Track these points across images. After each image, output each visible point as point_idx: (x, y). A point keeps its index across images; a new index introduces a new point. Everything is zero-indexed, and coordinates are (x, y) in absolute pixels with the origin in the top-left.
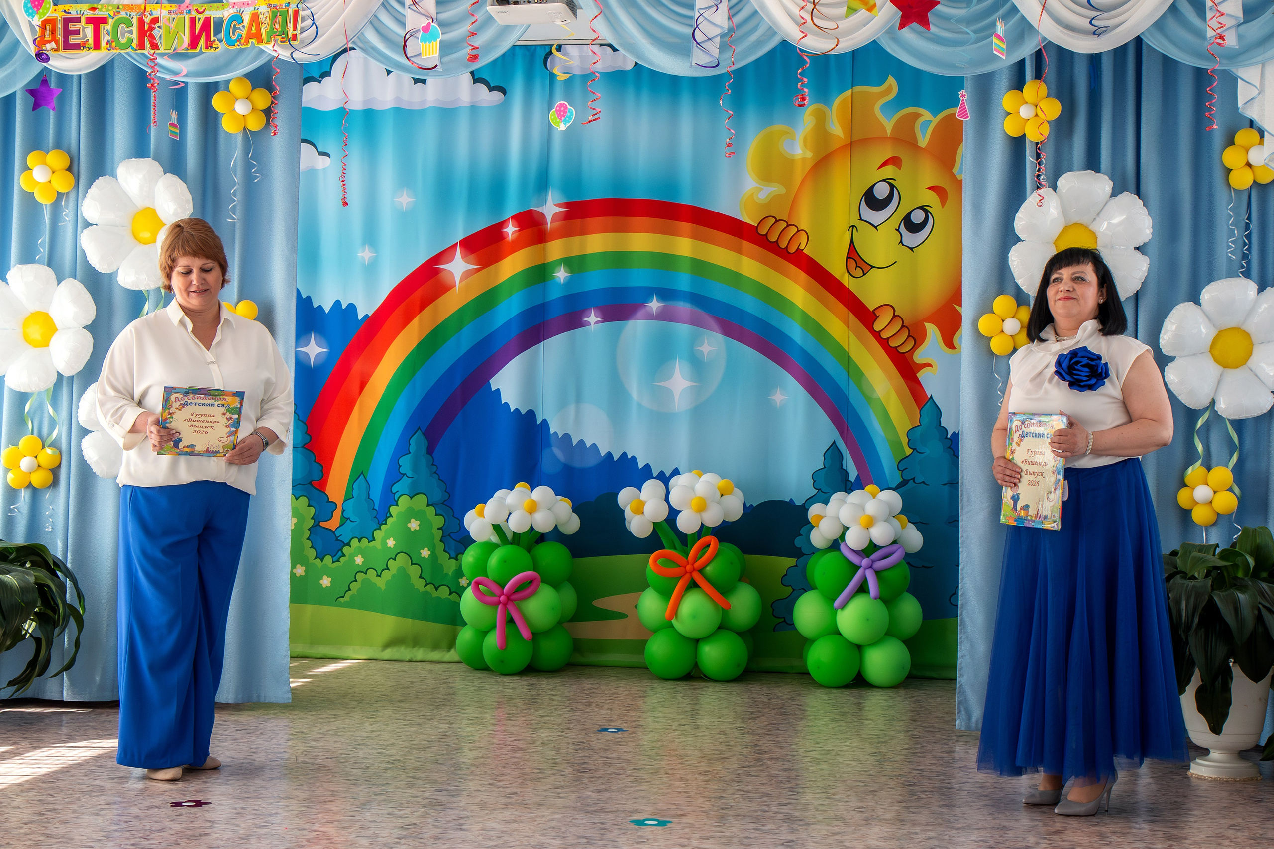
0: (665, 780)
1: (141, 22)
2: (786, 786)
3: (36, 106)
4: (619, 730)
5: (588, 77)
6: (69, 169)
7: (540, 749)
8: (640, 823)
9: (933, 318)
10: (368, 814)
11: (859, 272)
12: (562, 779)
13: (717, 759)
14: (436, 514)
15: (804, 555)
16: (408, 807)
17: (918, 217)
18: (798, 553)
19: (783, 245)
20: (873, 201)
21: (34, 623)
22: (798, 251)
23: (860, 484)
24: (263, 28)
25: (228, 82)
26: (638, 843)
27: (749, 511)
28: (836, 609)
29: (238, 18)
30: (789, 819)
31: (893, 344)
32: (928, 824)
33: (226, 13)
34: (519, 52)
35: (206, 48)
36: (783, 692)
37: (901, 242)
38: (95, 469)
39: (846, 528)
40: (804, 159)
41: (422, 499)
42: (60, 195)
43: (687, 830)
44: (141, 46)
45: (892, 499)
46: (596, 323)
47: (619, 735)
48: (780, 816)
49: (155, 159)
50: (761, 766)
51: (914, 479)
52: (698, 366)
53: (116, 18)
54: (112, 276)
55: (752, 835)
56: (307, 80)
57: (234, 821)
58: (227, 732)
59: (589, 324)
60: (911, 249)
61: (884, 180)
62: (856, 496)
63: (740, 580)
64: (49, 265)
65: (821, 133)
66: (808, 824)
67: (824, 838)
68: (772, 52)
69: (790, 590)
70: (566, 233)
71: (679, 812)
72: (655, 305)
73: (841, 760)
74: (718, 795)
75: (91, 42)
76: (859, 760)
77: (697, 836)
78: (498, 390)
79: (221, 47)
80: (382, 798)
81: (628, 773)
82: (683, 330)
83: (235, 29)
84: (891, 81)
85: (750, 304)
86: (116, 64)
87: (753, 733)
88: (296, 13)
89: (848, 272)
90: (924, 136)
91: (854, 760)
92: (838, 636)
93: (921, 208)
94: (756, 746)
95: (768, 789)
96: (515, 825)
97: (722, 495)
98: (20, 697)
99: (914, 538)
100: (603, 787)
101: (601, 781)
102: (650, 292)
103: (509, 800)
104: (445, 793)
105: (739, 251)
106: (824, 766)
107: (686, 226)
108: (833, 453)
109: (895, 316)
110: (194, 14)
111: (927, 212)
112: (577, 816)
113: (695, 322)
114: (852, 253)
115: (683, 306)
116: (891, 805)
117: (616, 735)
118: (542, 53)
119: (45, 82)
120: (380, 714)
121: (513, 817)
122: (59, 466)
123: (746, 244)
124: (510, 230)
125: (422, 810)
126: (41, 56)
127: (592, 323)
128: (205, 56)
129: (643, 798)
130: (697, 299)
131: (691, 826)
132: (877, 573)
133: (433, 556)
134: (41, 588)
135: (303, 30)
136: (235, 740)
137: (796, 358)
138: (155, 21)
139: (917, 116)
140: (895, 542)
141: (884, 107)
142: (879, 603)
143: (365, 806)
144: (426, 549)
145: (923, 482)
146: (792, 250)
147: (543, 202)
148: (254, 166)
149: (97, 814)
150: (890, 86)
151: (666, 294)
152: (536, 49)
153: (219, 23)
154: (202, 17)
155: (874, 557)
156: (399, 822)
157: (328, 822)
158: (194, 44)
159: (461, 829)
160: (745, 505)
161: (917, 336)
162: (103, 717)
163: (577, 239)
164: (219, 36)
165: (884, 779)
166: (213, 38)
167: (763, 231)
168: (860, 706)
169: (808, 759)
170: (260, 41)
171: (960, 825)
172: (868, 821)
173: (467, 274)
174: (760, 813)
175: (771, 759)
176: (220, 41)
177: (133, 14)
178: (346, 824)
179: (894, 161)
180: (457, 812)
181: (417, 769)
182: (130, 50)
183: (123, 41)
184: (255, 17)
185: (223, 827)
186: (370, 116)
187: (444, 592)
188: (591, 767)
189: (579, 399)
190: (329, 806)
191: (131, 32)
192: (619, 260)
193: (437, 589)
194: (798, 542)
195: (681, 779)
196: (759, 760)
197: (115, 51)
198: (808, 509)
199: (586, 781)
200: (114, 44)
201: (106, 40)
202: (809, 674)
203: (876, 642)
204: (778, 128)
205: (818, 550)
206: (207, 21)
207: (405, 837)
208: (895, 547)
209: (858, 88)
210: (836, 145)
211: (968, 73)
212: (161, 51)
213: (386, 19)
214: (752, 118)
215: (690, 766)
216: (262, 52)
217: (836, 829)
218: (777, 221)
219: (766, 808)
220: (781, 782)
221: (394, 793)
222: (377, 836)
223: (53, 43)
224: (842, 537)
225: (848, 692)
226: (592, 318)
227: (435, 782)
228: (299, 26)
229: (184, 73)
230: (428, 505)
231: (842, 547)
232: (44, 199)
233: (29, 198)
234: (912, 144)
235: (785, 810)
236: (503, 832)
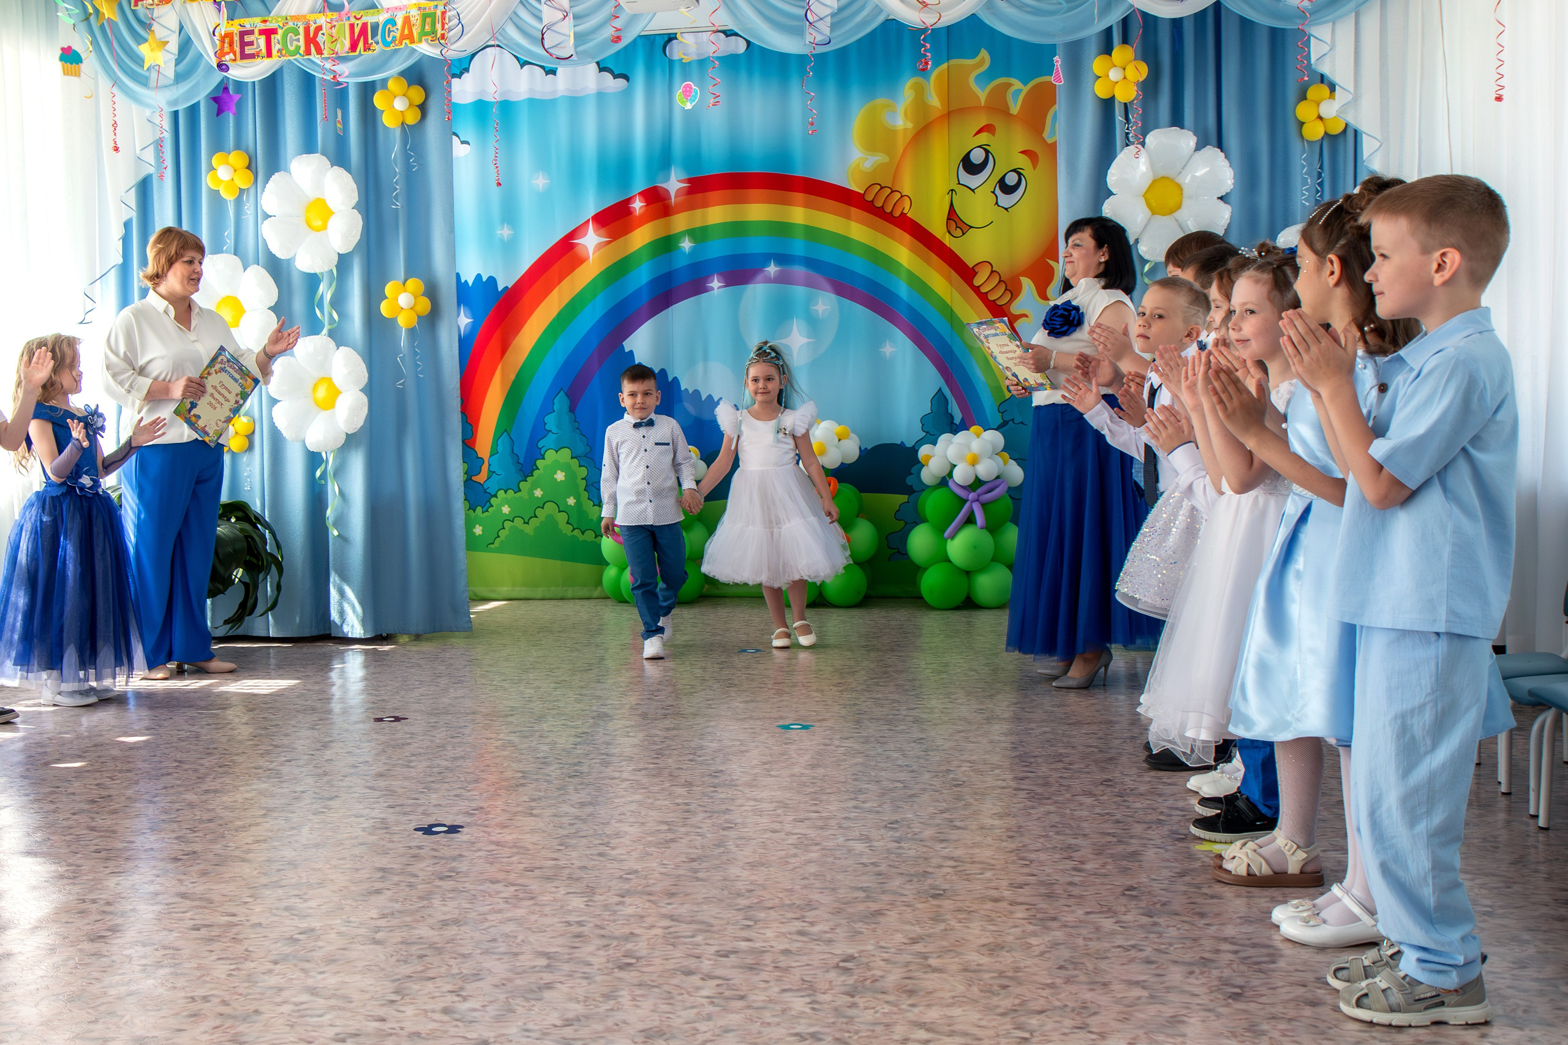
0: (804, 691)
1: (307, 30)
2: (912, 693)
3: (220, 112)
4: (757, 651)
5: (702, 63)
6: (249, 167)
7: (689, 668)
8: (787, 727)
9: (1027, 273)
10: (545, 725)
11: (959, 232)
12: (711, 692)
13: (848, 673)
14: (580, 466)
15: (914, 491)
16: (579, 719)
17: (1012, 179)
18: (909, 491)
19: (888, 210)
20: (971, 167)
21: (241, 570)
22: (903, 215)
23: (965, 426)
24: (414, 30)
25: (384, 82)
26: (786, 744)
27: (865, 454)
28: (946, 539)
29: (392, 22)
30: (917, 721)
31: (991, 297)
32: (1043, 721)
33: (381, 18)
34: (640, 42)
35: (365, 50)
36: (899, 616)
37: (997, 203)
38: (286, 433)
39: (955, 466)
40: (905, 130)
41: (566, 453)
42: (241, 191)
43: (828, 732)
44: (308, 52)
45: (994, 438)
46: (719, 288)
47: (758, 654)
48: (911, 719)
49: (324, 154)
50: (888, 677)
51: (1013, 420)
52: (813, 324)
53: (285, 28)
54: (289, 262)
55: (886, 735)
56: (454, 76)
57: (429, 733)
58: (413, 661)
59: (712, 289)
60: (1006, 209)
61: (980, 147)
62: (962, 434)
63: (857, 516)
64: (235, 254)
65: (920, 104)
66: (936, 725)
67: (951, 735)
68: (874, 32)
69: (902, 523)
70: (690, 207)
71: (820, 718)
72: (772, 269)
73: (959, 671)
74: (852, 703)
75: (264, 51)
76: (975, 670)
77: (838, 737)
78: (631, 352)
79: (378, 48)
80: (554, 712)
81: (770, 686)
82: (799, 292)
83: (389, 31)
84: (984, 54)
85: (859, 265)
86: (285, 70)
87: (878, 650)
88: (443, 13)
89: (949, 232)
90: (1015, 103)
91: (971, 670)
92: (949, 564)
93: (1014, 170)
94: (882, 660)
95: (896, 697)
96: (676, 732)
97: (840, 440)
98: (234, 634)
99: (1016, 473)
100: (749, 699)
101: (746, 693)
102: (767, 258)
103: (667, 712)
104: (609, 707)
105: (848, 217)
106: (945, 676)
107: (799, 196)
108: (939, 399)
109: (992, 272)
110: (353, 20)
111: (1019, 174)
112: (729, 723)
113: (810, 284)
114: (952, 214)
115: (799, 270)
116: (1008, 706)
117: (755, 655)
118: (660, 42)
119: (226, 89)
120: (543, 642)
121: (672, 726)
122: (253, 432)
123: (854, 210)
124: (638, 205)
125: (592, 721)
126: (223, 67)
127: (716, 288)
128: (363, 55)
129: (786, 706)
130: (811, 263)
131: (832, 728)
132: (984, 505)
133: (579, 503)
134: (248, 537)
135: (450, 30)
136: (419, 666)
137: (903, 313)
138: (319, 29)
139: (1010, 85)
140: (998, 477)
141: (978, 78)
142: (985, 532)
143: (541, 718)
144: (572, 498)
145: (1022, 423)
146: (897, 214)
147: (667, 179)
148: (411, 157)
149: (313, 729)
150: (983, 58)
151: (782, 259)
152: (654, 39)
153: (375, 27)
154: (360, 22)
155: (979, 491)
156: (573, 732)
157: (511, 732)
158: (354, 47)
159: (628, 736)
160: (860, 448)
161: (1014, 290)
162: (305, 650)
163: (699, 212)
164: (376, 39)
165: (999, 685)
166: (370, 41)
167: (869, 197)
168: (969, 623)
169: (928, 671)
170: (412, 42)
171: (1071, 721)
172: (989, 720)
173: (600, 246)
174: (891, 717)
175: (896, 672)
176: (377, 43)
177: (299, 24)
178: (527, 734)
179: (988, 128)
180: (622, 722)
181: (582, 687)
182: (298, 56)
183: (292, 48)
184: (407, 20)
185: (421, 738)
186: (506, 107)
187: (589, 536)
188: (736, 682)
189: (706, 359)
190: (510, 719)
191: (298, 40)
192: (738, 229)
193: (583, 533)
194: (910, 480)
195: (817, 690)
196: (886, 673)
197: (285, 58)
198: (917, 451)
199: (733, 694)
200: (284, 52)
201: (277, 48)
202: (922, 598)
203: (982, 569)
204: (880, 101)
205: (928, 487)
206: (365, 25)
207: (580, 743)
208: (998, 481)
209: (953, 62)
210: (935, 115)
211: (1060, 40)
212: (326, 54)
213: (524, 14)
214: (855, 94)
215: (824, 679)
216: (414, 51)
217: (961, 728)
218: (882, 188)
219: (897, 713)
220: (908, 690)
221: (565, 708)
222: (556, 743)
223: (231, 54)
224: (950, 474)
225: (958, 613)
226: (716, 284)
227: (599, 698)
228: (446, 26)
229: (347, 74)
230: (572, 458)
231: (951, 483)
232: (228, 196)
233: (215, 195)
234: (1005, 112)
235: (914, 713)
236: (665, 738)
